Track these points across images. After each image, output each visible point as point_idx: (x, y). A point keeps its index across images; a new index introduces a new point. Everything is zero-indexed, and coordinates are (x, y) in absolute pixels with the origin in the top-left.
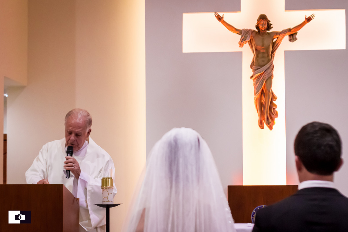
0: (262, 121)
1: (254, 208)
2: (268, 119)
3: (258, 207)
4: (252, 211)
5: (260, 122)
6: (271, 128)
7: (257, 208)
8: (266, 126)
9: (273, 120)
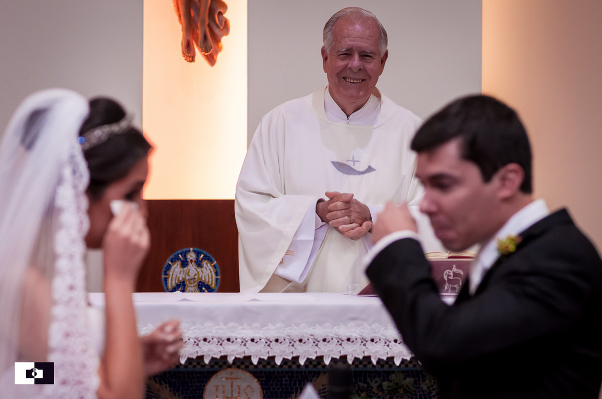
0: (191, 43)
1: (170, 255)
2: (205, 37)
3: (177, 252)
4: (165, 261)
5: (185, 44)
6: (211, 60)
7: (175, 254)
8: (199, 55)
9: (217, 40)
